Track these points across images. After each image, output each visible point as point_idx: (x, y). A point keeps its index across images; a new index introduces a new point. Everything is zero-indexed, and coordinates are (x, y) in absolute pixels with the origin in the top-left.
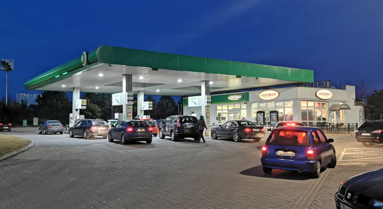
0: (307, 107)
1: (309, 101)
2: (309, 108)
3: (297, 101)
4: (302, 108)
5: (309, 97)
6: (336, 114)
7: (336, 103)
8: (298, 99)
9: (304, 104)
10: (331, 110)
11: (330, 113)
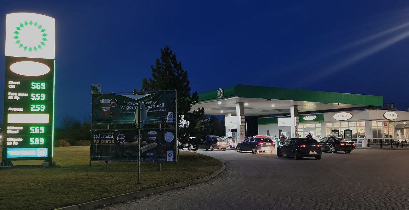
0: (377, 126)
1: (378, 121)
2: (378, 128)
3: (368, 121)
4: (373, 127)
5: (378, 118)
6: (401, 132)
7: (401, 123)
8: (370, 120)
9: (374, 124)
10: (396, 129)
11: (396, 131)
